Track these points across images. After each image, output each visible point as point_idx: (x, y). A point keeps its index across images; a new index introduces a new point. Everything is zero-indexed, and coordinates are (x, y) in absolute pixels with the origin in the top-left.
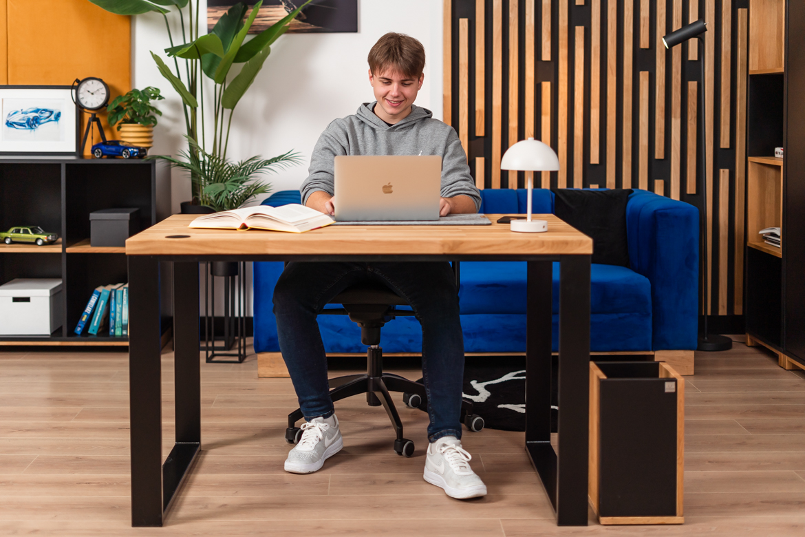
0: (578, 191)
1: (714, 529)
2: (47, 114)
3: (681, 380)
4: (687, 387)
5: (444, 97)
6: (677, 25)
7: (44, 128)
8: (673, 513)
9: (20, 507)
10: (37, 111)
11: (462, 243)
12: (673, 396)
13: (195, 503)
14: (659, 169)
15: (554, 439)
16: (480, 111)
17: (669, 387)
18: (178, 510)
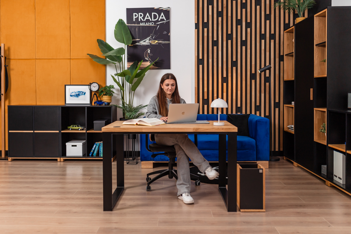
0: (234, 115)
1: (274, 213)
2: (82, 93)
3: (264, 169)
4: (266, 172)
5: (195, 88)
6: (263, 66)
7: (80, 97)
8: (262, 209)
9: (72, 205)
10: (79, 92)
11: (199, 129)
12: (262, 174)
13: (122, 204)
14: (258, 108)
15: (227, 186)
16: (206, 92)
17: (261, 171)
18: (117, 206)
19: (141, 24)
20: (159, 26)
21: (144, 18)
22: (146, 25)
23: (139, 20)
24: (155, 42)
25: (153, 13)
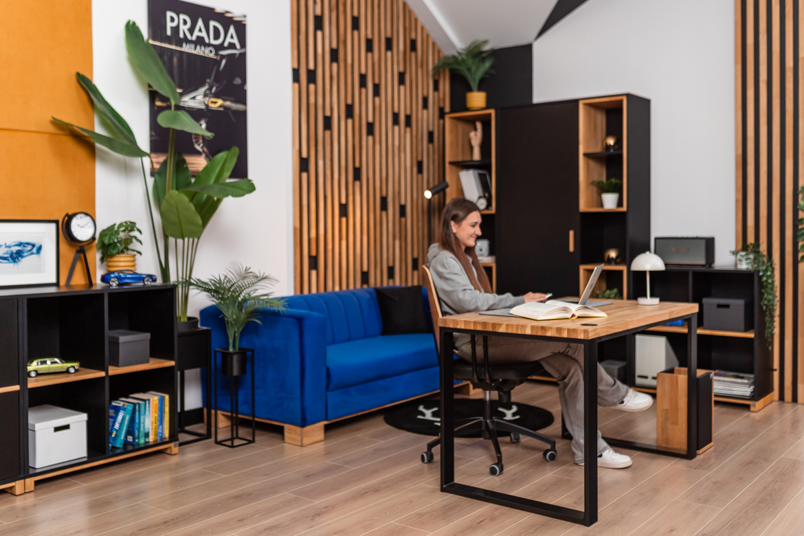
2: (29, 247)
7: (26, 261)
10: (20, 244)
16: (313, 238)
19: (187, 48)
20: (224, 62)
21: (191, 30)
22: (195, 52)
23: (181, 35)
24: (216, 103)
25: (212, 23)
